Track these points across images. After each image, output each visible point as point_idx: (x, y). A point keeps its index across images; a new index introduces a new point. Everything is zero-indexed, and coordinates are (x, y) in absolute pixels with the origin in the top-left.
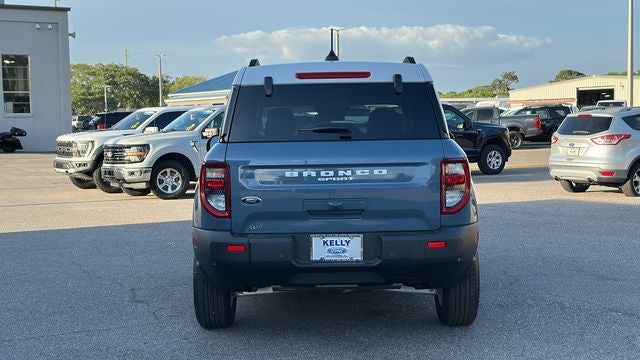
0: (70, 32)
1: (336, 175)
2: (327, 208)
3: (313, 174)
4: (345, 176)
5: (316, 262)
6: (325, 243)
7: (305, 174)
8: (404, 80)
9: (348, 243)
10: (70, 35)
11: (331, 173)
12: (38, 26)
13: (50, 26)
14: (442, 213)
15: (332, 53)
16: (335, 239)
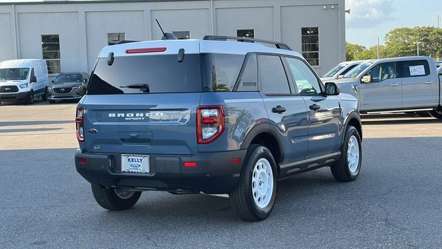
0: (346, 9)
1: (135, 116)
2: (130, 137)
3: (123, 115)
4: (139, 117)
5: (124, 172)
6: (129, 160)
7: (119, 115)
8: (186, 53)
9: (141, 160)
10: (346, 11)
11: (132, 115)
12: (325, 7)
13: (333, 7)
14: (198, 143)
15: (165, 35)
16: (134, 158)
